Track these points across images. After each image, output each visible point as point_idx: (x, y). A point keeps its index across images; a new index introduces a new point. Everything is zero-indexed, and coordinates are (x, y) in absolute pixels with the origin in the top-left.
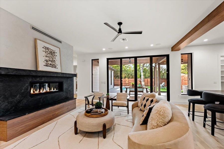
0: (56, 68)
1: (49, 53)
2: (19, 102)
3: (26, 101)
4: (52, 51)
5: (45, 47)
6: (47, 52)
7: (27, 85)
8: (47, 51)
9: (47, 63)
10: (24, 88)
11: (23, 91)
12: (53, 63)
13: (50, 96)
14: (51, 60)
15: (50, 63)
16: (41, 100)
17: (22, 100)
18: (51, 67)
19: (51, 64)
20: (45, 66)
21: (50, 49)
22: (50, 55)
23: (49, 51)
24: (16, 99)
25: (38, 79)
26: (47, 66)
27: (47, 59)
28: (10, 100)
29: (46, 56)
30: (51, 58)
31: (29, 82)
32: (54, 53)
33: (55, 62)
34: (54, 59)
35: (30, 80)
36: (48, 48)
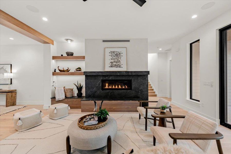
0: (120, 67)
1: (114, 55)
2: (95, 92)
3: (99, 92)
4: (118, 53)
5: (111, 52)
6: (113, 56)
7: (100, 81)
8: (113, 54)
9: (112, 65)
10: (98, 84)
11: (97, 85)
12: (118, 63)
13: (116, 92)
14: (116, 61)
15: (114, 64)
16: (109, 93)
17: (97, 91)
18: (115, 67)
19: (116, 65)
20: (110, 67)
21: (116, 52)
22: (116, 57)
23: (115, 53)
24: (93, 89)
25: (107, 78)
26: (111, 67)
27: (112, 61)
28: (91, 90)
29: (112, 59)
30: (116, 59)
31: (101, 80)
32: (120, 54)
33: (120, 62)
34: (119, 60)
35: (102, 78)
36: (114, 52)
